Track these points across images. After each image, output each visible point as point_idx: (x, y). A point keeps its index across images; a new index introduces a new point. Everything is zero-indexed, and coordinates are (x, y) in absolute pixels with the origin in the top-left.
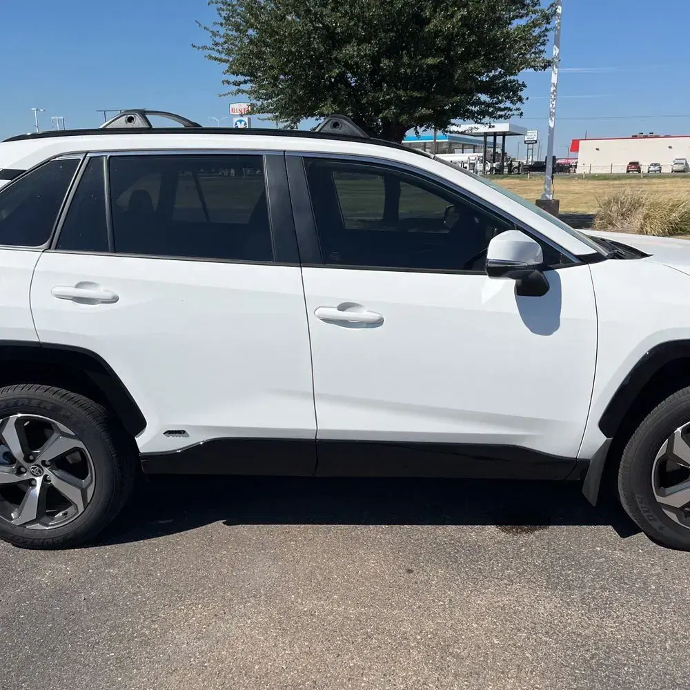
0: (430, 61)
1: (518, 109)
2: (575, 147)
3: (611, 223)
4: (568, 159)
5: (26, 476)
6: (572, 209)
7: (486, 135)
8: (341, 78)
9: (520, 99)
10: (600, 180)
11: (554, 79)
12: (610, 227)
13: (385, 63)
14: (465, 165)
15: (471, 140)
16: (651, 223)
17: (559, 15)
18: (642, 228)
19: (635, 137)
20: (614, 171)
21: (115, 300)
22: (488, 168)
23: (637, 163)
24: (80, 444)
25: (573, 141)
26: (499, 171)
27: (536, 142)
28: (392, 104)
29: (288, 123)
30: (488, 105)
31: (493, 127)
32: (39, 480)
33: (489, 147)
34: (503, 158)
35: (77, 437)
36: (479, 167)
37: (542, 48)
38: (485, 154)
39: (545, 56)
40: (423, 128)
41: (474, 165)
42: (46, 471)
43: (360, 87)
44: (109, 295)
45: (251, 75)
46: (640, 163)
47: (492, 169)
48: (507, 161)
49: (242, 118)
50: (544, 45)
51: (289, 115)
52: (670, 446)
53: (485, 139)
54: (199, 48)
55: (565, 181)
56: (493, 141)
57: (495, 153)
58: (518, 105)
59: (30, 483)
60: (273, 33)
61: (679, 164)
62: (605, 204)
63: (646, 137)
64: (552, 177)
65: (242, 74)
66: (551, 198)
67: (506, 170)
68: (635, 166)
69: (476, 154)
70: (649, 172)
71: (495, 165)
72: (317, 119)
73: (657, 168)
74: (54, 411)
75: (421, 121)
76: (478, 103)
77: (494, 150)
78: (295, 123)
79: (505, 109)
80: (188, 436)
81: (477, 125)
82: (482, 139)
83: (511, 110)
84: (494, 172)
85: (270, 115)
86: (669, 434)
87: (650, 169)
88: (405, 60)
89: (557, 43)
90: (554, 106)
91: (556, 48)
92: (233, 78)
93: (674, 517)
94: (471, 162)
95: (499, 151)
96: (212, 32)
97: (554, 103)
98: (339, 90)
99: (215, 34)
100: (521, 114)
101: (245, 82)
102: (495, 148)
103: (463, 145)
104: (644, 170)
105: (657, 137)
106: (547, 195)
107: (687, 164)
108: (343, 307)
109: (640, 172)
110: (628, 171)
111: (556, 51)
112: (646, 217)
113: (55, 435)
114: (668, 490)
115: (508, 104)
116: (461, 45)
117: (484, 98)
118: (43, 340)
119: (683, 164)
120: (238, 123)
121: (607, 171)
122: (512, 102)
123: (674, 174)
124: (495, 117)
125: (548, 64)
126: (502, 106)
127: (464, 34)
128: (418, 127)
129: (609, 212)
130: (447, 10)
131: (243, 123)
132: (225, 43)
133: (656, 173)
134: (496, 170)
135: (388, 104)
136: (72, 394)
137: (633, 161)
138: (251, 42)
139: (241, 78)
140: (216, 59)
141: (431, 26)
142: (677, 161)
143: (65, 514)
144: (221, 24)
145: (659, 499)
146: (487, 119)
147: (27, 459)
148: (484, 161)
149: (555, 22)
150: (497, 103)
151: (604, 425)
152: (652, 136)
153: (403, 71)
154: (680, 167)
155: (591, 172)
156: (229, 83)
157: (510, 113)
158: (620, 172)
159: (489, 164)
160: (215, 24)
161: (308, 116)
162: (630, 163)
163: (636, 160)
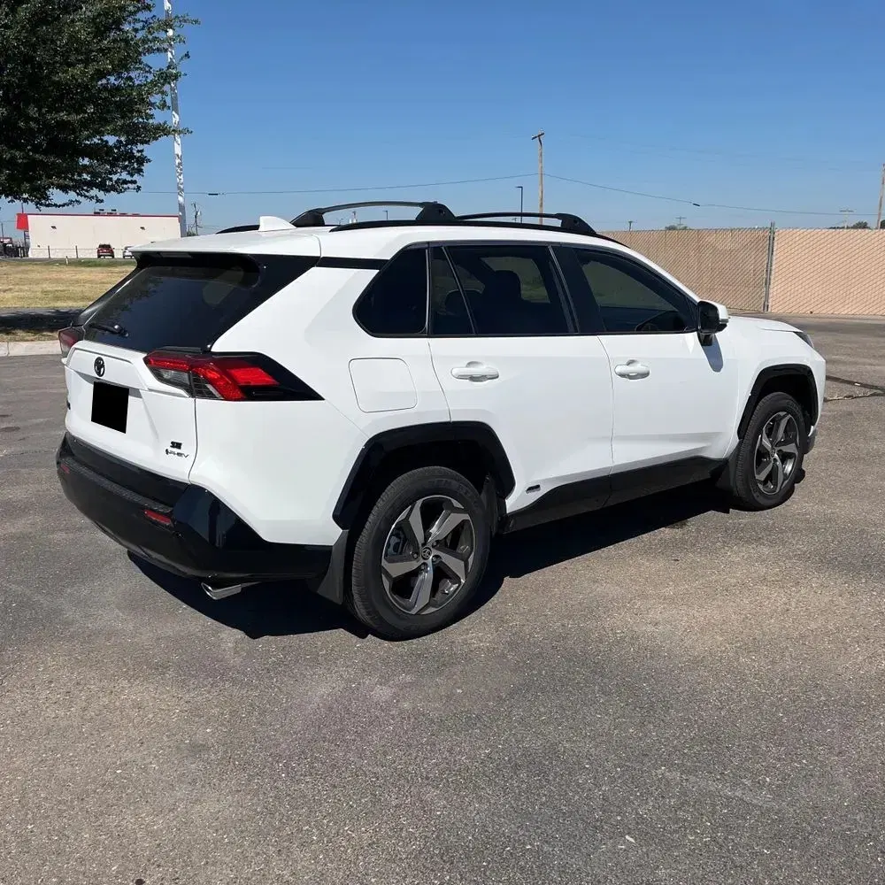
1: (135, 182)
9: (140, 172)
10: (89, 266)
11: (178, 150)
20: (80, 256)
23: (109, 246)
24: (467, 517)
31: (102, 201)
32: (429, 563)
35: (465, 510)
42: (434, 552)
44: (492, 372)
46: (113, 247)
59: (421, 567)
63: (108, 214)
68: (106, 249)
70: (124, 257)
80: (540, 490)
81: (79, 198)
83: (126, 183)
87: (126, 254)
89: (176, 108)
90: (182, 181)
91: (176, 115)
97: (181, 177)
100: (139, 188)
104: (118, 255)
109: (113, 257)
110: (99, 256)
111: (176, 118)
113: (444, 513)
115: (122, 175)
137: (103, 243)
146: (94, 192)
155: (52, 256)
158: (88, 256)
162: (100, 246)
163: (107, 243)
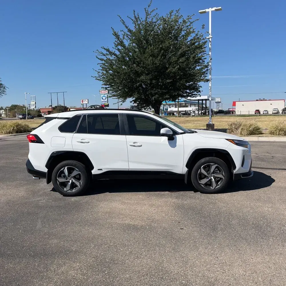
0: (168, 81)
1: (199, 94)
2: (234, 104)
3: (232, 131)
4: (233, 109)
5: (68, 180)
6: (225, 127)
7: (199, 100)
8: (141, 85)
9: (200, 91)
10: (242, 117)
11: (210, 85)
12: (232, 133)
13: (154, 81)
14: (191, 112)
15: (194, 102)
16: (244, 131)
17: (210, 65)
18: (241, 133)
19: (257, 100)
20: (250, 113)
21: (89, 142)
22: (200, 113)
23: (259, 110)
24: (80, 173)
25: (233, 102)
26: (204, 114)
27: (220, 102)
28: (157, 94)
29: (123, 100)
30: (190, 93)
32: (71, 181)
33: (200, 105)
34: (206, 109)
35: (79, 171)
36: (197, 112)
37: (206, 75)
38: (199, 108)
39: (206, 78)
40: (168, 101)
41: (194, 111)
42: (72, 179)
43: (146, 88)
44: (88, 142)
45: (111, 85)
46: (260, 110)
47: (202, 113)
48: (208, 110)
49: (104, 95)
50: (207, 74)
51: (123, 97)
52: (201, 170)
53: (198, 102)
54: (94, 77)
55: (228, 117)
56: (201, 102)
57: (203, 107)
58: (199, 93)
59: (69, 182)
60: (118, 73)
61: (275, 110)
62: (230, 125)
63: (262, 100)
64: (212, 116)
65: (108, 85)
66: (211, 123)
67: (207, 113)
68: (258, 111)
69: (195, 108)
70: (263, 113)
71: (202, 111)
72: (132, 98)
73: (266, 112)
74: (75, 166)
75: (167, 99)
76: (186, 92)
77: (202, 106)
78: (125, 100)
79: (195, 95)
80: (102, 170)
82: (197, 102)
83: (197, 95)
84: (202, 114)
85: (117, 97)
86: (200, 168)
87: (264, 113)
88: (160, 80)
89: (210, 74)
92: (105, 86)
93: (203, 186)
94: (193, 110)
95: (204, 106)
96: (98, 72)
98: (140, 89)
99: (99, 72)
101: (109, 87)
102: (202, 105)
103: (191, 104)
104: (262, 113)
105: (266, 100)
106: (210, 122)
107: (278, 111)
108: (134, 143)
109: (260, 113)
110: (255, 113)
111: (210, 77)
112: (242, 129)
113: (75, 171)
114: (201, 180)
115: (196, 93)
116: (178, 76)
117: (188, 91)
118: (74, 151)
119: (276, 110)
120: (103, 97)
121: (247, 113)
122: (197, 92)
123: (273, 114)
124: (192, 97)
125: (208, 81)
126: (194, 93)
127: (179, 72)
128: (166, 101)
129: (231, 128)
130: (173, 65)
131: (105, 97)
132: (102, 75)
133: (266, 114)
134: (203, 114)
135: (156, 94)
136: (78, 162)
137: (257, 109)
138: (111, 75)
139: (107, 86)
140: (99, 80)
141: (168, 71)
142: (274, 109)
143: (75, 189)
144: (101, 70)
145: (200, 182)
147: (68, 176)
148: (198, 110)
149: (210, 68)
150: (192, 93)
151: (187, 166)
152: (264, 100)
153: (160, 84)
154: (276, 112)
156: (103, 88)
157: (197, 96)
158: (252, 113)
159: (200, 111)
160: (99, 70)
161: (130, 97)
162: (256, 110)
163: (258, 109)
